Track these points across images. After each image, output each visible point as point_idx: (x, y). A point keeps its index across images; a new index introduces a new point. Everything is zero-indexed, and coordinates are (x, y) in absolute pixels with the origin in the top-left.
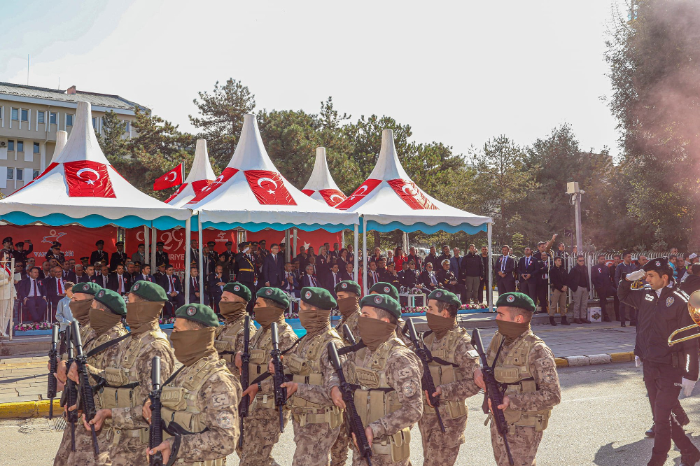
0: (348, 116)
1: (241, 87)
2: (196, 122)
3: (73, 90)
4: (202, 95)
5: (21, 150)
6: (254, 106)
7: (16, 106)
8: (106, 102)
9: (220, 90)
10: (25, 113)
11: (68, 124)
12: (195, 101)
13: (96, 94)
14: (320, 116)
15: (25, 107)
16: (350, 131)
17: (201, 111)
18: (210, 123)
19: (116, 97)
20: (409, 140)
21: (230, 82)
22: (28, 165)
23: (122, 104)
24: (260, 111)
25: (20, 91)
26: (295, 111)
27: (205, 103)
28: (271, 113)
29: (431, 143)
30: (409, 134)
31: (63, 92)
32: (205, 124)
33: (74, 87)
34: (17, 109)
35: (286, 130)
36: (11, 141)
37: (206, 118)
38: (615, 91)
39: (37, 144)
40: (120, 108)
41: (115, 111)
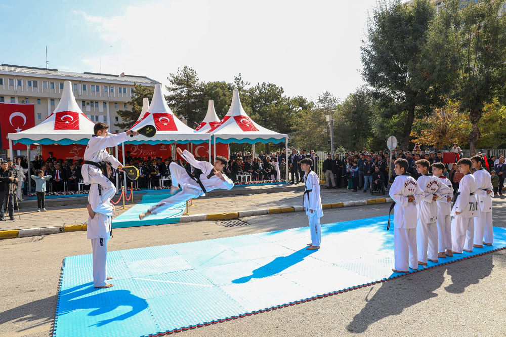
0: (248, 83)
1: (191, 70)
2: (169, 89)
3: (123, 75)
4: (171, 75)
5: (97, 106)
6: (198, 80)
7: (93, 84)
8: (139, 80)
9: (180, 72)
10: (98, 87)
11: (119, 92)
12: (168, 78)
13: (135, 76)
14: (234, 84)
15: (98, 85)
16: (252, 91)
17: (171, 83)
18: (177, 89)
19: (145, 77)
20: (283, 95)
21: (186, 67)
22: (101, 113)
23: (147, 81)
24: (202, 82)
25: (96, 77)
26: (220, 81)
27: (173, 79)
28: (208, 83)
29: (297, 97)
30: (283, 92)
31: (118, 76)
32: (174, 90)
33: (123, 73)
34: (94, 86)
35: (213, 92)
36: (92, 102)
37: (174, 86)
38: (364, 67)
39: (105, 103)
40: (146, 83)
41: (142, 85)
